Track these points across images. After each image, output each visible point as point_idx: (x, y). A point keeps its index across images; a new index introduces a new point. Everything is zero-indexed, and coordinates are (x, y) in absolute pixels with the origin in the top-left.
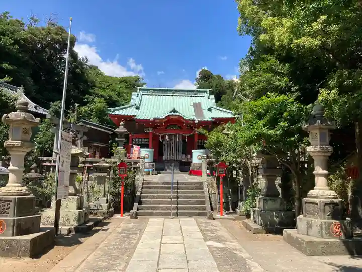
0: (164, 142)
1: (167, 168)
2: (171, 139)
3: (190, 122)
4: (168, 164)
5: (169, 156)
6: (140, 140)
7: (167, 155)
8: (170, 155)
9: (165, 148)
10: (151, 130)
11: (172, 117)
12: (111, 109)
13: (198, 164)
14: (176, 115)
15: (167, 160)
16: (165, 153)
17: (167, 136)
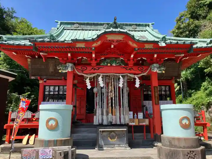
0: (95, 90)
1: (101, 142)
2: (107, 84)
3: (147, 46)
4: (104, 134)
5: (105, 117)
6: (57, 89)
7: (102, 114)
8: (107, 114)
9: (97, 100)
10: (69, 68)
11: (110, 38)
12: (4, 36)
13: (185, 139)
14: (120, 33)
15: (101, 125)
16: (98, 111)
17: (100, 79)
